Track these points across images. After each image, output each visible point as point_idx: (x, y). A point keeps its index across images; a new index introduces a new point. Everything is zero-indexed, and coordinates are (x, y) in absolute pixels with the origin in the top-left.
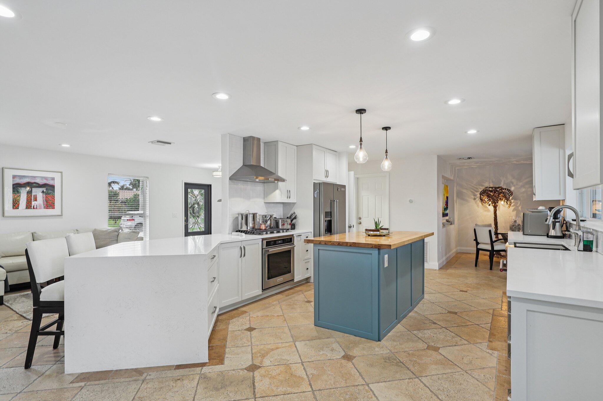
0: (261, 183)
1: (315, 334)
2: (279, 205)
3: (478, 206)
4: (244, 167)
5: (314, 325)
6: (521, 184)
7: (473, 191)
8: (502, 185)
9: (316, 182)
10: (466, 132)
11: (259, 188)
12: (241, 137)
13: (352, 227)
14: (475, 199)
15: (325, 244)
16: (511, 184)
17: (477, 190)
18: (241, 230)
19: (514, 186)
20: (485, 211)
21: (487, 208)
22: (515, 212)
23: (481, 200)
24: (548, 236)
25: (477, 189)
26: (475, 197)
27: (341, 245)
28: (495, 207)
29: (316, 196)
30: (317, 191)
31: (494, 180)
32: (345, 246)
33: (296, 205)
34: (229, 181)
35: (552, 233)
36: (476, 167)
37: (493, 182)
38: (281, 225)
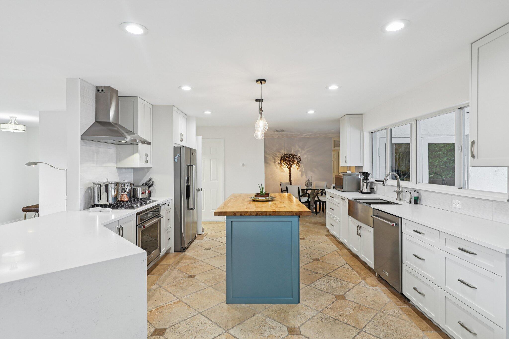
0: (114, 145)
1: (237, 314)
2: (130, 170)
3: (277, 168)
4: (97, 124)
5: (226, 304)
6: (304, 152)
7: (273, 156)
8: (292, 152)
9: (176, 146)
10: (307, 112)
11: (111, 150)
12: (94, 86)
13: (201, 190)
14: (275, 163)
15: (240, 215)
16: (298, 152)
17: (276, 156)
18: (98, 204)
19: (300, 153)
20: (282, 172)
21: (283, 169)
22: (300, 173)
23: (280, 163)
24: (362, 192)
25: (276, 154)
26: (275, 161)
27: (259, 215)
28: (290, 169)
29: (176, 161)
30: (178, 156)
31: (287, 148)
32: (264, 215)
33: (151, 170)
34: (80, 142)
35: (365, 190)
36: (276, 138)
37: (286, 150)
38: (141, 194)
